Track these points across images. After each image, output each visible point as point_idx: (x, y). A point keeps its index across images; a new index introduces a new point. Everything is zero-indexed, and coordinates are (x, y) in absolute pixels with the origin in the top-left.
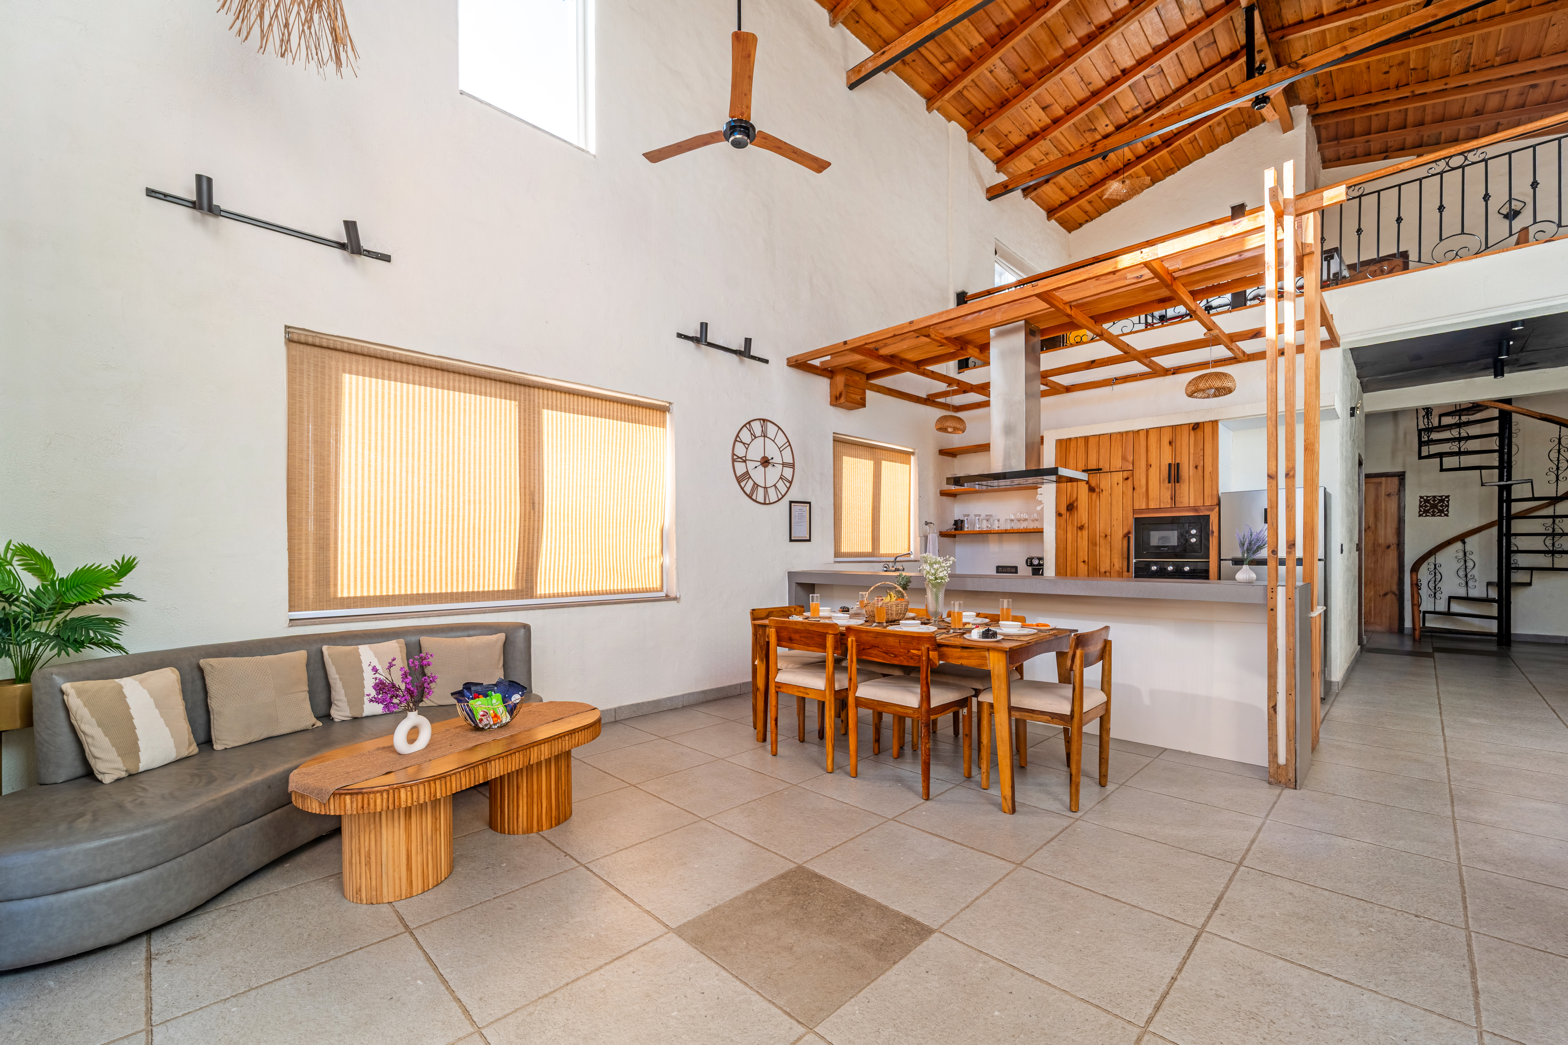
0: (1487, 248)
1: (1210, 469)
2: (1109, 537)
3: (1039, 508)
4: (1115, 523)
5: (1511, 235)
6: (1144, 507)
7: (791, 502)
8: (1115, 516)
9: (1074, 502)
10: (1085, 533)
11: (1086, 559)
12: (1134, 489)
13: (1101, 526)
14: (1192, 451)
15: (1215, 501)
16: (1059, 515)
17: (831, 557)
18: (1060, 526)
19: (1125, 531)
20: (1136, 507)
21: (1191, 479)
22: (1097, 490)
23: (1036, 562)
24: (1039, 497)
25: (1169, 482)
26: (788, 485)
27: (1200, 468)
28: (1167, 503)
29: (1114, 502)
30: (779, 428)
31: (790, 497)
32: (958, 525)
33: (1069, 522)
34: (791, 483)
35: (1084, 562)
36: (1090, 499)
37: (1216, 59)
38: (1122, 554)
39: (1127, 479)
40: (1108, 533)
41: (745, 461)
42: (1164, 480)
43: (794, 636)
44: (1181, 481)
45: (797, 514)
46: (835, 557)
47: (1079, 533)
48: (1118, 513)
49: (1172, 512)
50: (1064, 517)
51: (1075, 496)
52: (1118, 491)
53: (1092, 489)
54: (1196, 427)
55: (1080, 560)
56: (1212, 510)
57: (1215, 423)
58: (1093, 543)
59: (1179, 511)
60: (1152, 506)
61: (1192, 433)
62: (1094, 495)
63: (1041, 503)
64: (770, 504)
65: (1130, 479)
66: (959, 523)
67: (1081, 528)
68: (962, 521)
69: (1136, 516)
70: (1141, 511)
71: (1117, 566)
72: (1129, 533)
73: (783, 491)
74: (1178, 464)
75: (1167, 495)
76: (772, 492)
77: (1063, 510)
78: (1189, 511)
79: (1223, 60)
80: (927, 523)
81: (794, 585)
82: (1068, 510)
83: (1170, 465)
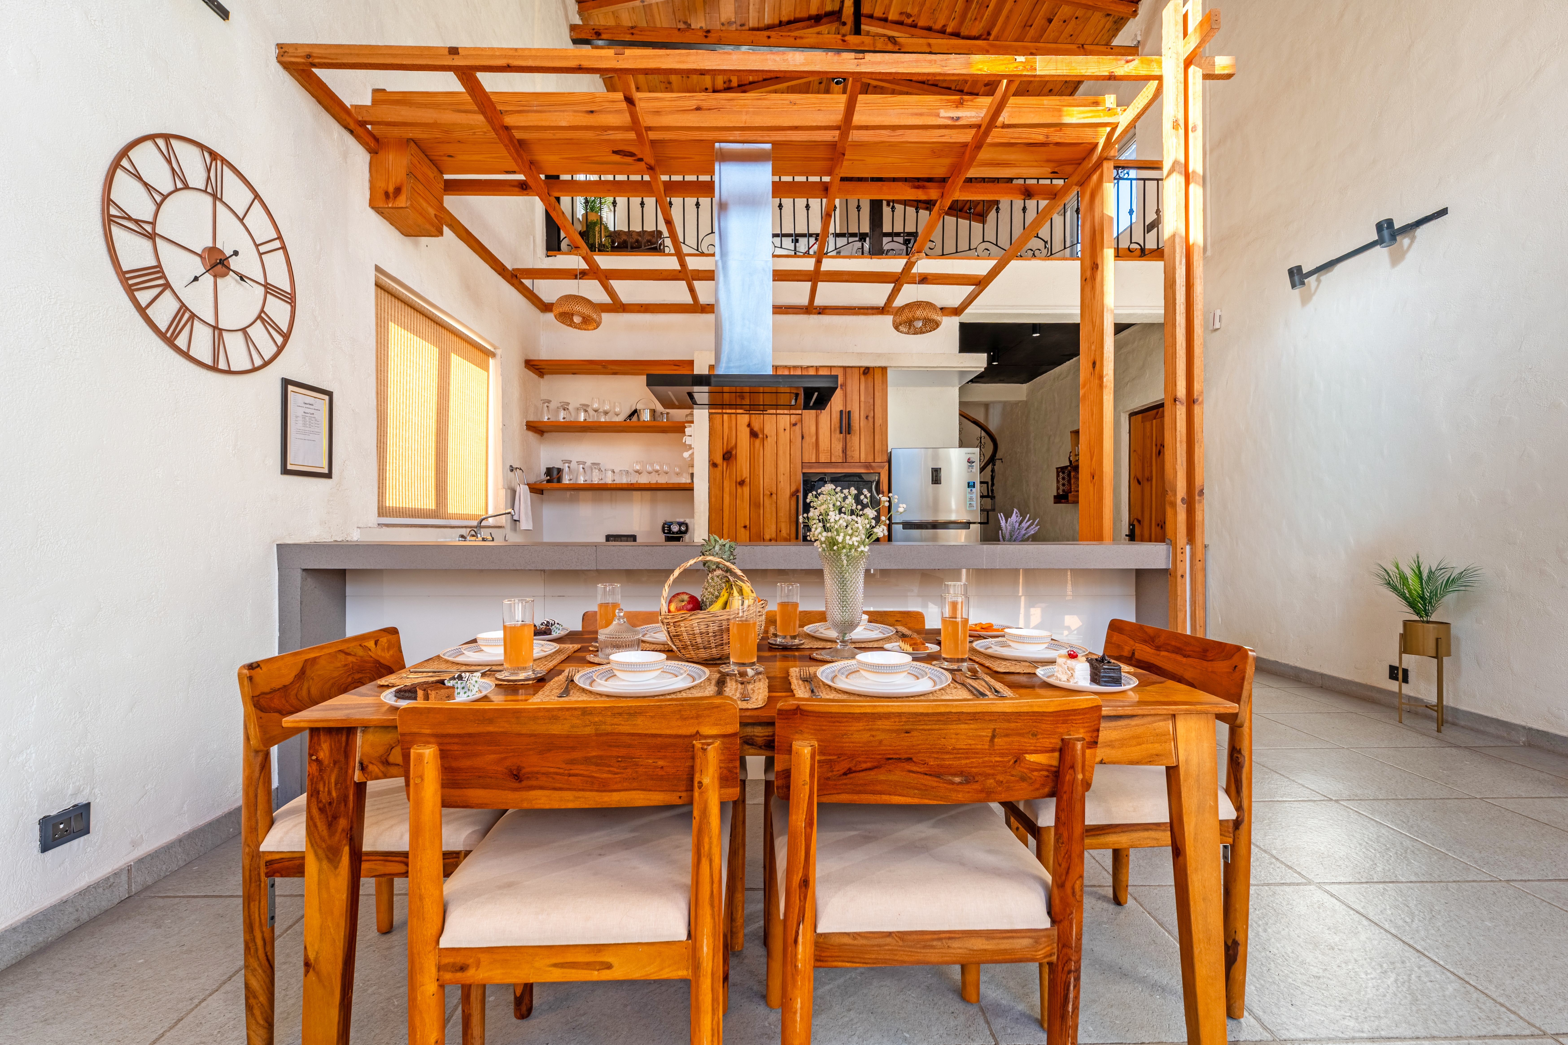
0: (1051, 254)
1: (881, 421)
2: (774, 496)
3: (686, 455)
4: (781, 478)
5: (1065, 248)
6: (814, 461)
7: (286, 383)
8: (781, 469)
9: (732, 449)
10: (746, 489)
11: (748, 524)
12: (803, 437)
13: (766, 481)
14: (862, 399)
15: (886, 458)
16: (713, 465)
17: (372, 517)
18: (715, 479)
19: (793, 489)
20: (806, 460)
21: (862, 430)
22: (761, 436)
23: (675, 528)
24: (688, 440)
25: (841, 433)
26: (279, 340)
27: (871, 420)
28: (838, 456)
29: (781, 452)
30: (257, 196)
31: (285, 367)
32: (553, 475)
33: (727, 475)
34: (286, 337)
35: (745, 527)
36: (752, 446)
37: (804, 15)
38: (790, 517)
39: (795, 425)
40: (774, 490)
41: (152, 237)
42: (835, 430)
43: (532, 763)
44: (852, 432)
45: (300, 412)
46: (379, 515)
47: (739, 490)
48: (784, 466)
49: (843, 467)
50: (720, 468)
51: (734, 442)
52: (784, 437)
53: (754, 434)
54: (867, 371)
55: (741, 524)
56: (883, 467)
57: (884, 369)
58: (755, 504)
59: (850, 467)
60: (822, 460)
61: (862, 377)
62: (758, 442)
63: (690, 447)
64: (229, 372)
65: (799, 426)
66: (555, 473)
67: (742, 483)
68: (559, 471)
69: (804, 471)
70: (810, 465)
71: (784, 533)
72: (797, 491)
73: (268, 350)
74: (849, 412)
75: (838, 447)
76: (234, 344)
77: (719, 460)
78: (860, 467)
79: (810, 18)
80: (512, 469)
81: (298, 575)
82: (724, 458)
83: (841, 412)
